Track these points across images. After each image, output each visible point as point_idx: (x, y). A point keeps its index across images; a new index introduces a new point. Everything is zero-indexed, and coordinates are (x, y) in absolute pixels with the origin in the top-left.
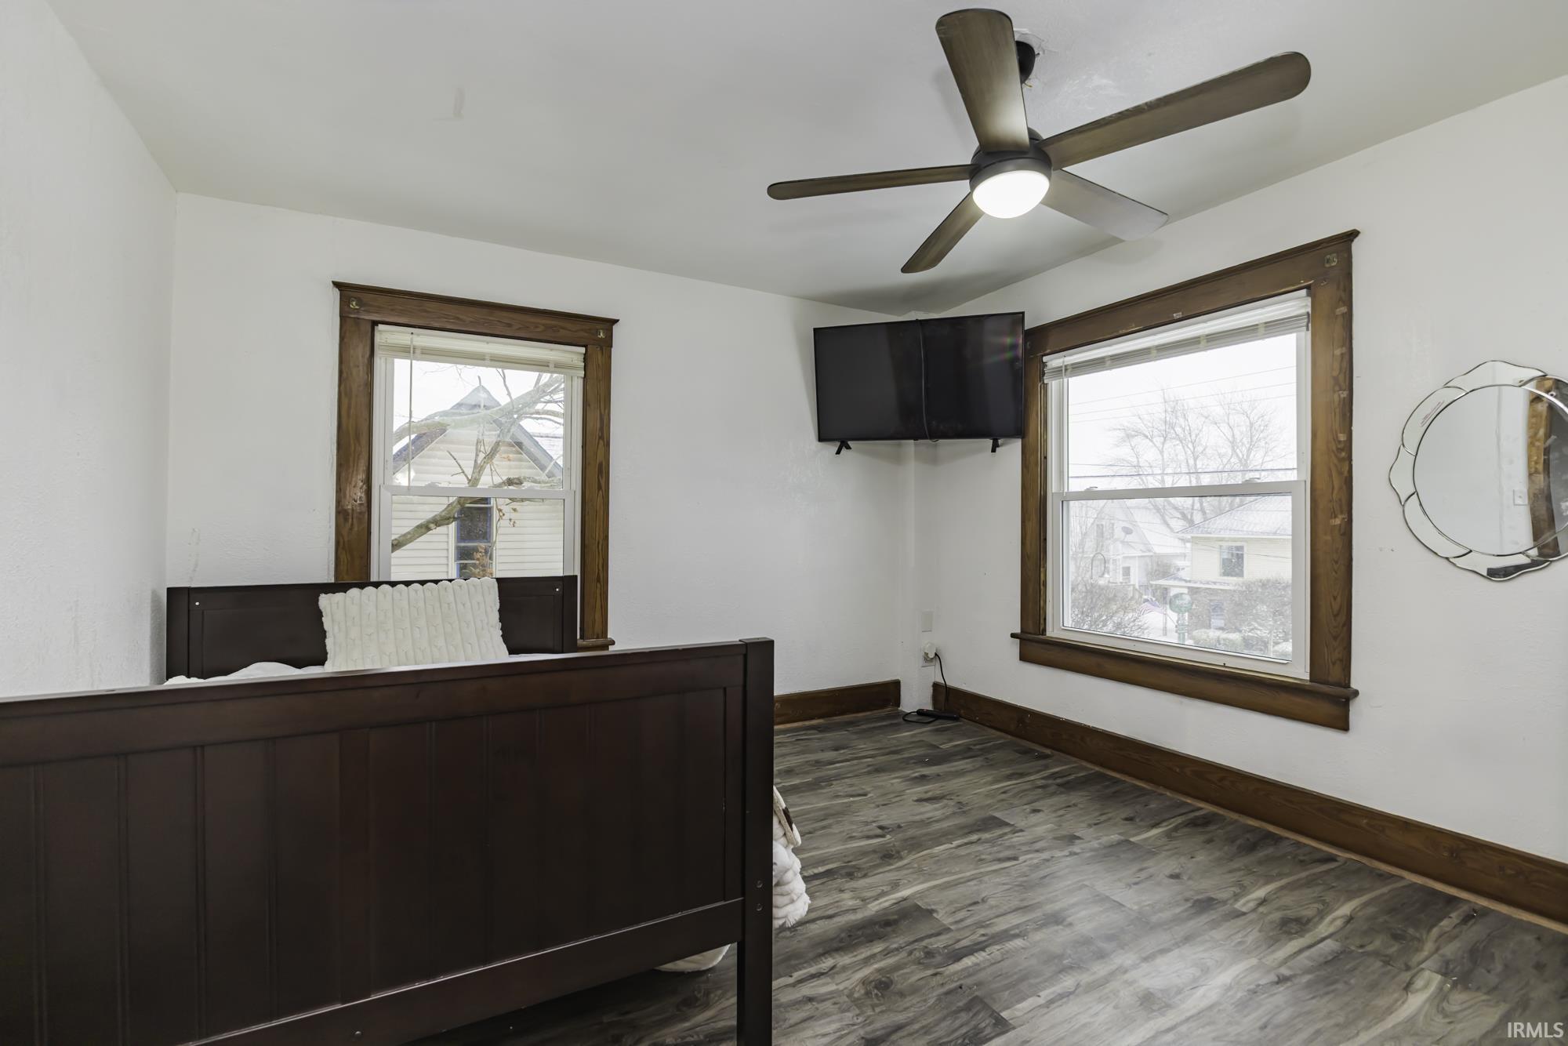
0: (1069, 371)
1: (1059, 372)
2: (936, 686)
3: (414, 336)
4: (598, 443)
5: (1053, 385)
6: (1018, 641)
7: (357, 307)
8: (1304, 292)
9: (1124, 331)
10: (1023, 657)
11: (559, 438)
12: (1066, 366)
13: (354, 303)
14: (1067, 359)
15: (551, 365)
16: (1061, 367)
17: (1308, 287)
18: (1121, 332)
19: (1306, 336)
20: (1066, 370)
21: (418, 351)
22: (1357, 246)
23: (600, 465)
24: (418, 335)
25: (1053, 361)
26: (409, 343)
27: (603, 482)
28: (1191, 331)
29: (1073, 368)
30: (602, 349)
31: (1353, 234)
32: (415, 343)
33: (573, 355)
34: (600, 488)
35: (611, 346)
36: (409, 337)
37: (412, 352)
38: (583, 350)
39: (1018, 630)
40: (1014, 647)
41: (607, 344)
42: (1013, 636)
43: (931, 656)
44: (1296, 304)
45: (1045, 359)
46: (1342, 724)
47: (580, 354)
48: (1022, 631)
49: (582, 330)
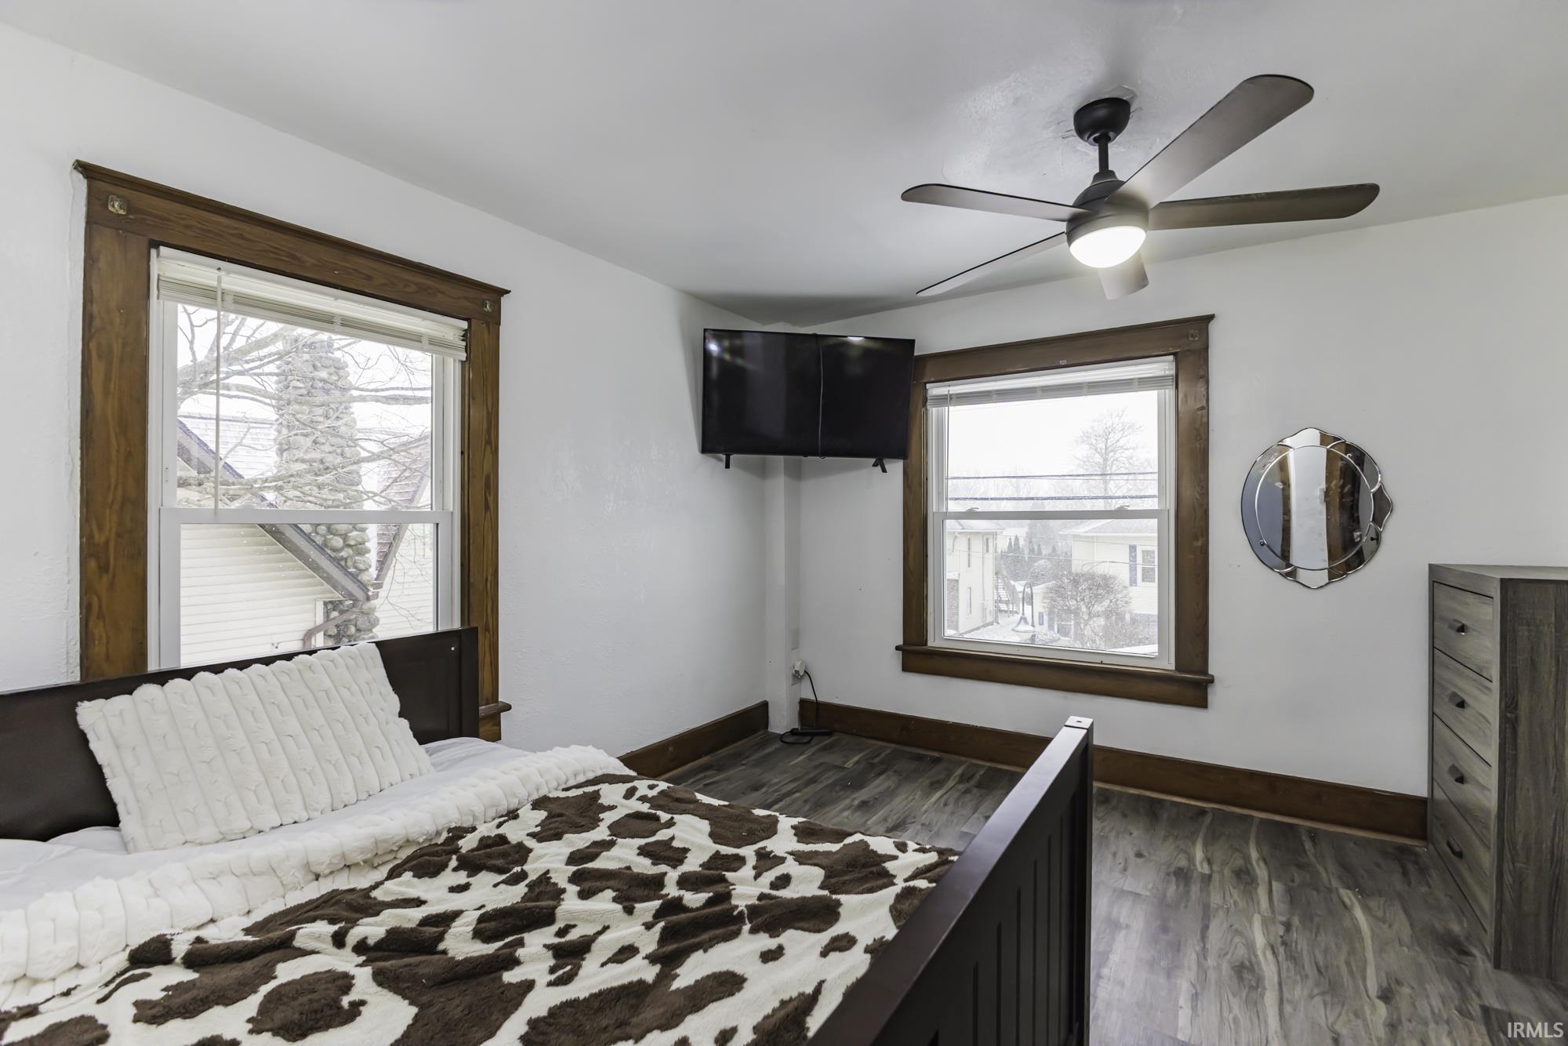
0: (954, 400)
1: (945, 400)
2: (803, 703)
3: (222, 273)
4: (485, 450)
5: (933, 411)
6: (901, 652)
7: (122, 212)
8: (1171, 357)
9: (1011, 370)
10: (906, 668)
11: (211, 419)
12: (951, 395)
13: (116, 204)
14: (951, 388)
15: (425, 341)
16: (947, 395)
17: (1174, 354)
18: (1008, 370)
19: (1169, 392)
20: (951, 398)
21: (229, 299)
22: (1214, 328)
23: (488, 478)
24: (229, 272)
25: (935, 390)
26: (215, 284)
27: (491, 499)
28: (1072, 378)
29: (958, 398)
30: (488, 326)
31: (1211, 317)
32: (224, 286)
33: (451, 329)
34: (487, 507)
35: (500, 324)
36: (215, 274)
37: (219, 299)
38: (465, 325)
39: (900, 642)
40: (897, 659)
41: (493, 321)
42: (898, 648)
43: (802, 673)
44: (1162, 367)
45: (928, 386)
46: (1202, 703)
47: (461, 329)
48: (904, 644)
49: (467, 299)
